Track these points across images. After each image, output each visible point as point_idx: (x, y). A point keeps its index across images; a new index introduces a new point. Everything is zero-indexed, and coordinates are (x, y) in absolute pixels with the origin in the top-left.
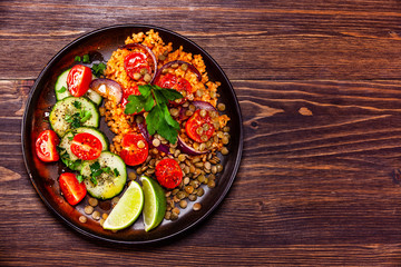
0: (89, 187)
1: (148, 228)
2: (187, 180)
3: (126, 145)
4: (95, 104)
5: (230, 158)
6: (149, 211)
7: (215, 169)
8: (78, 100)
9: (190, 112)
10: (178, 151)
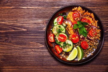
0: (63, 49)
1: (79, 60)
2: (89, 47)
3: (73, 37)
4: (64, 27)
5: (101, 41)
6: (79, 55)
7: (97, 44)
8: (60, 25)
9: (90, 29)
10: (87, 39)
